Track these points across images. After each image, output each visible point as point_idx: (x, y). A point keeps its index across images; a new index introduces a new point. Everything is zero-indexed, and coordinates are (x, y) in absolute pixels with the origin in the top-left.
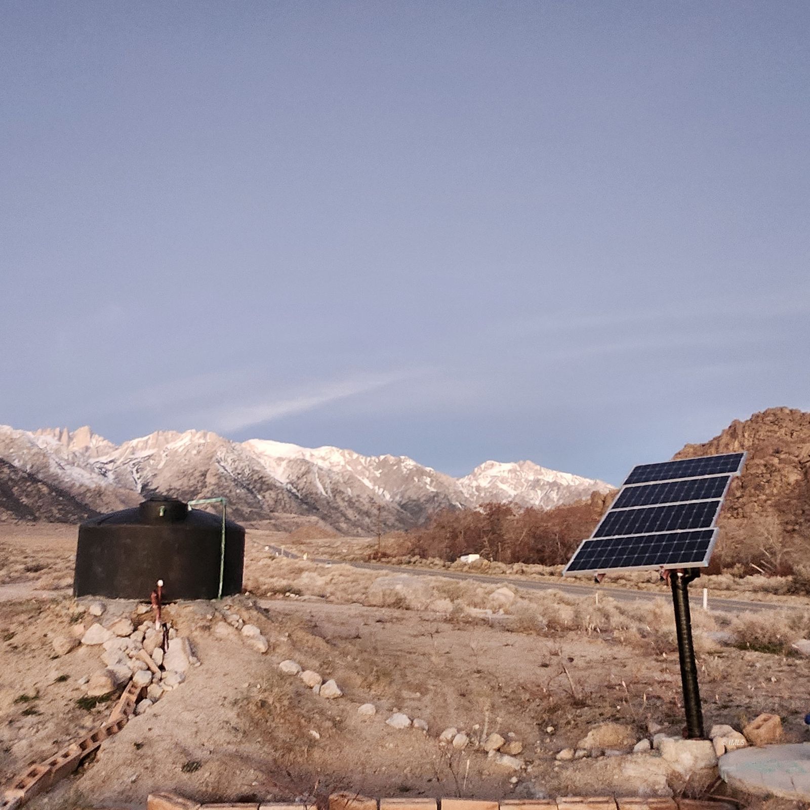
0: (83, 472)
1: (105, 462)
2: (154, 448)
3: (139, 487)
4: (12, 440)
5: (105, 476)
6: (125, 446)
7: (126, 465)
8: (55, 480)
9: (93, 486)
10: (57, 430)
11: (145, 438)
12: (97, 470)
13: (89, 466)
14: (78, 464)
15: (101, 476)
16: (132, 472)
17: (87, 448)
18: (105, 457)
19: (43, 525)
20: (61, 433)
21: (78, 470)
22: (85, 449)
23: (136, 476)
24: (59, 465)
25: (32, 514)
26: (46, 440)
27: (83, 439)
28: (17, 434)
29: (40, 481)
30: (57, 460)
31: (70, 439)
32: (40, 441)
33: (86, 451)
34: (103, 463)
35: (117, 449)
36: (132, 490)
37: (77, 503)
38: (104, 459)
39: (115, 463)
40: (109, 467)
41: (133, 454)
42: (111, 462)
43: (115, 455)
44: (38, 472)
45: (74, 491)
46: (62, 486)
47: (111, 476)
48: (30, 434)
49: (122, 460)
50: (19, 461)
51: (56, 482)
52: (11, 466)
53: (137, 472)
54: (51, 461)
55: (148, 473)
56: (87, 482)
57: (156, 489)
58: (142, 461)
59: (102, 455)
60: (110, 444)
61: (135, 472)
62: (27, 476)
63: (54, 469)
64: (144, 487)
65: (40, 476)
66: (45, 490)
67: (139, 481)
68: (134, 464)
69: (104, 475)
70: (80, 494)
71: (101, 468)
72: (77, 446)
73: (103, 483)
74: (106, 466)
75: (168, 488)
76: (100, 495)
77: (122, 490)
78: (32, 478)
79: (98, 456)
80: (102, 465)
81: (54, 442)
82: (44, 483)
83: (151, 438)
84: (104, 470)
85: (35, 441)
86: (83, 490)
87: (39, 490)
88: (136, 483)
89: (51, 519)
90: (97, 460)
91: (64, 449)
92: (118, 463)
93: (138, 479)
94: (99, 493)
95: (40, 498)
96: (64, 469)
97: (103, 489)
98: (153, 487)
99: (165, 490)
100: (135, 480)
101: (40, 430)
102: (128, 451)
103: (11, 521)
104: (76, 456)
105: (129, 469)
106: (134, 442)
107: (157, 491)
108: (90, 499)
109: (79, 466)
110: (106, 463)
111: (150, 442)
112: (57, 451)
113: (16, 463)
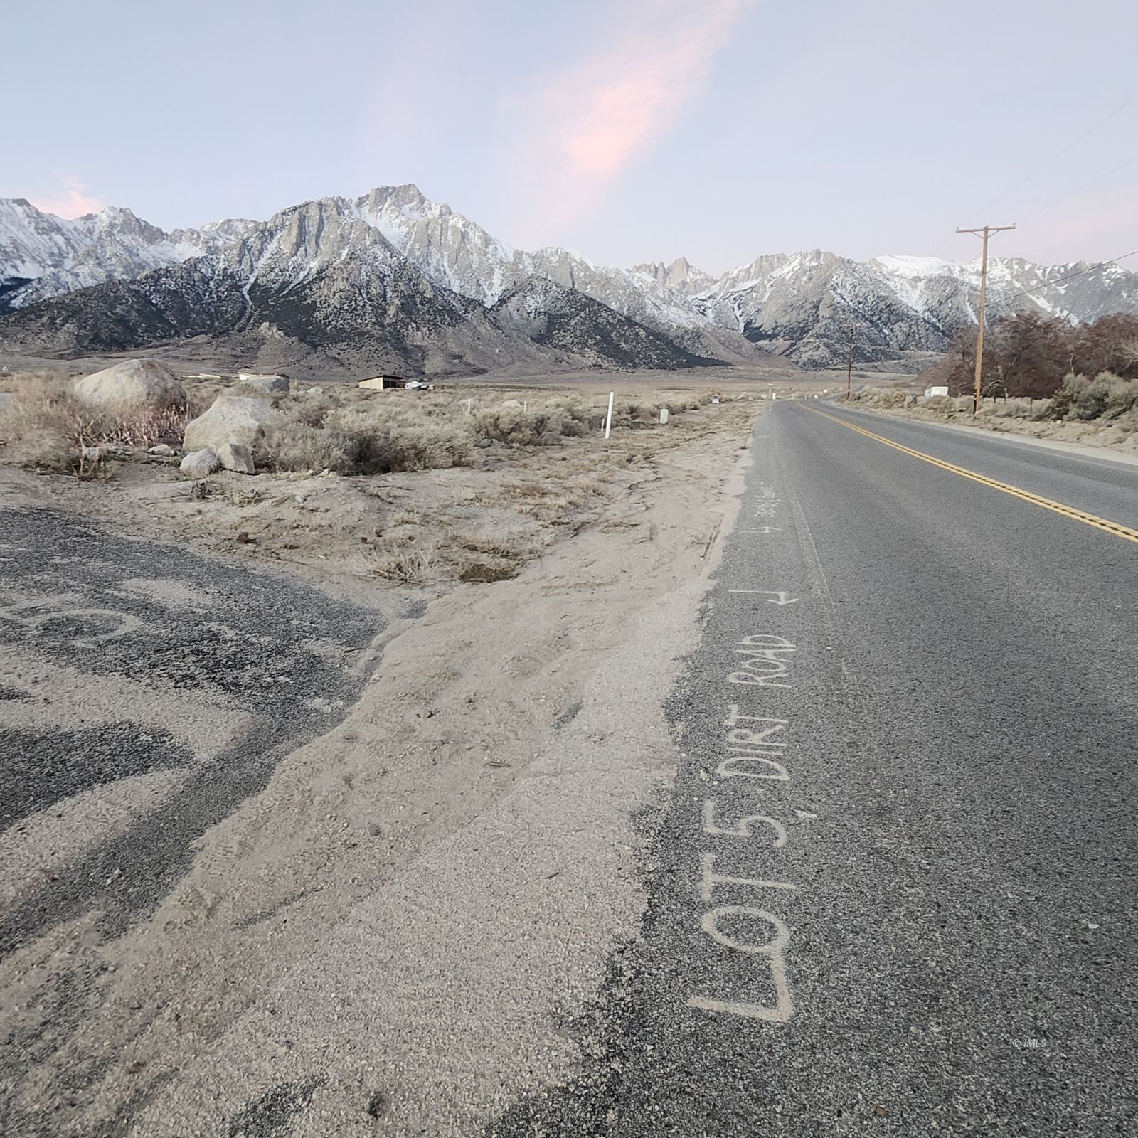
0: (680, 312)
1: (704, 298)
2: (757, 278)
3: (742, 326)
4: (608, 280)
5: (705, 315)
7: (726, 301)
8: (652, 322)
9: (691, 327)
10: (652, 265)
11: (749, 265)
12: (695, 309)
13: (686, 304)
14: (675, 302)
15: (700, 316)
16: (733, 309)
17: (684, 283)
18: (704, 293)
19: (642, 372)
20: (656, 268)
21: (674, 309)
22: (681, 285)
23: (738, 313)
24: (655, 305)
25: (632, 360)
26: (641, 277)
27: (678, 273)
28: (611, 273)
29: (638, 324)
30: (653, 299)
31: (666, 274)
32: (635, 279)
33: (684, 287)
34: (701, 300)
35: (715, 282)
36: (733, 329)
37: (674, 346)
38: (702, 295)
39: (714, 299)
40: (708, 304)
41: (734, 286)
42: (709, 298)
43: (714, 289)
44: (635, 314)
45: (672, 334)
46: (662, 329)
47: (710, 313)
48: (624, 271)
49: (721, 295)
50: (616, 304)
51: (653, 325)
52: (609, 310)
53: (739, 309)
54: (646, 300)
55: (751, 308)
56: (685, 323)
57: (761, 327)
58: (744, 294)
59: (701, 291)
60: (708, 277)
61: (736, 308)
62: (624, 319)
63: (650, 310)
64: (747, 325)
65: (637, 319)
66: (642, 333)
67: (740, 319)
68: (734, 299)
69: (703, 313)
70: (678, 337)
71: (699, 306)
72: (674, 281)
73: (702, 322)
74: (705, 303)
75: (774, 325)
76: (699, 337)
77: (722, 331)
78: (629, 321)
79: (696, 293)
80: (701, 302)
81: (649, 279)
82: (641, 326)
83: (755, 265)
84: (703, 308)
85: (631, 279)
86: (680, 332)
87: (637, 334)
88: (738, 321)
89: (651, 366)
90: (695, 297)
91: (660, 287)
92: (718, 298)
93: (741, 316)
94: (697, 335)
95: (638, 343)
96: (660, 309)
97: (701, 330)
98: (757, 325)
99: (770, 328)
100: (736, 317)
102: (728, 283)
103: (612, 368)
104: (672, 293)
105: (730, 305)
106: (736, 272)
107: (761, 329)
108: (689, 342)
109: (676, 305)
110: (704, 300)
111: (752, 270)
112: (653, 289)
113: (614, 306)
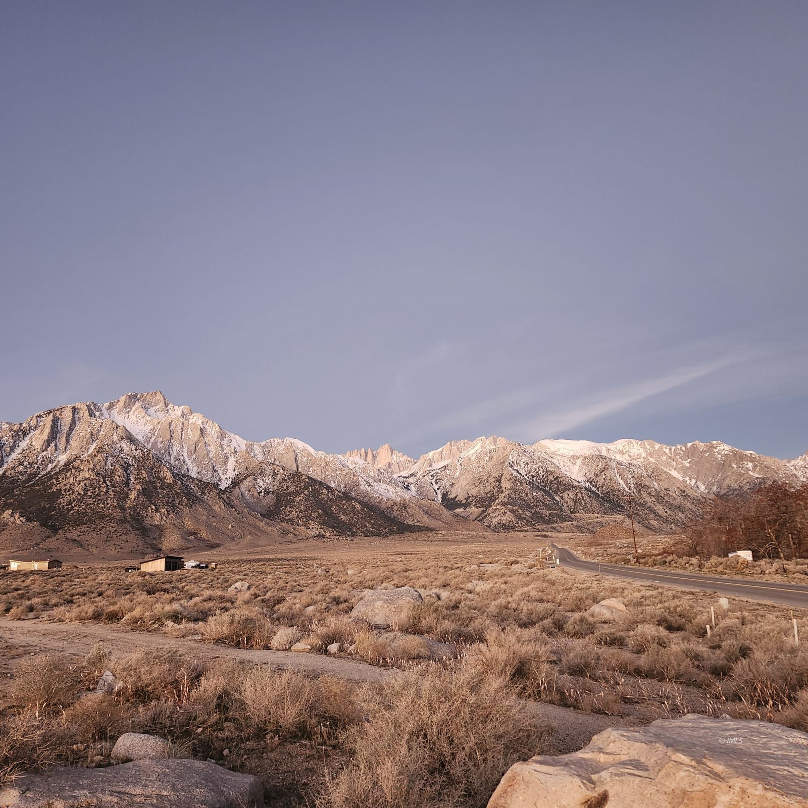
0: (388, 487)
1: (407, 475)
2: (449, 458)
3: (440, 497)
4: (327, 464)
5: (409, 489)
6: (422, 460)
7: (425, 477)
8: (365, 497)
9: (398, 499)
10: (363, 450)
11: (441, 449)
12: (400, 485)
13: (393, 481)
14: (384, 479)
15: (405, 490)
16: (432, 484)
17: (390, 464)
18: (406, 471)
19: (361, 540)
20: (366, 453)
21: (384, 486)
22: (387, 466)
23: (435, 487)
24: (367, 482)
25: (350, 530)
26: (354, 460)
27: (385, 456)
28: (330, 458)
29: (354, 499)
30: (365, 478)
31: (375, 457)
32: (350, 462)
33: (389, 468)
34: (405, 477)
35: (415, 463)
36: (433, 500)
37: (386, 516)
38: (405, 474)
39: (416, 476)
40: (411, 480)
41: (430, 466)
42: (412, 475)
43: (414, 468)
44: (351, 490)
45: (383, 505)
46: (373, 502)
47: (412, 487)
48: (340, 456)
49: (421, 473)
50: (334, 482)
51: (366, 499)
52: (329, 488)
53: (437, 483)
54: (360, 479)
55: (446, 483)
56: (393, 496)
57: (456, 497)
58: (439, 472)
59: (404, 470)
60: (409, 459)
61: (434, 483)
62: (341, 495)
63: (363, 487)
64: (445, 496)
65: (353, 494)
66: (358, 506)
67: (438, 492)
68: (432, 476)
69: (407, 488)
70: (388, 508)
71: (404, 483)
72: (381, 463)
73: (407, 496)
74: (408, 479)
75: (466, 496)
76: (405, 508)
77: (424, 502)
78: (346, 496)
79: (400, 472)
80: (405, 479)
81: (361, 462)
82: (356, 500)
83: (445, 448)
84: (406, 484)
85: (345, 462)
86: (390, 504)
87: (353, 507)
88: (436, 493)
89: (367, 534)
90: (400, 475)
91: (370, 467)
92: (418, 475)
93: (438, 489)
94: (404, 506)
95: (354, 514)
96: (372, 486)
97: (407, 502)
98: (452, 496)
99: (463, 498)
100: (435, 490)
101: (348, 452)
102: (425, 463)
103: (333, 537)
104: (381, 472)
105: (429, 481)
106: (431, 454)
107: (456, 500)
108: (398, 512)
109: (384, 482)
110: (408, 477)
111: (444, 453)
112: (364, 470)
113: (332, 485)
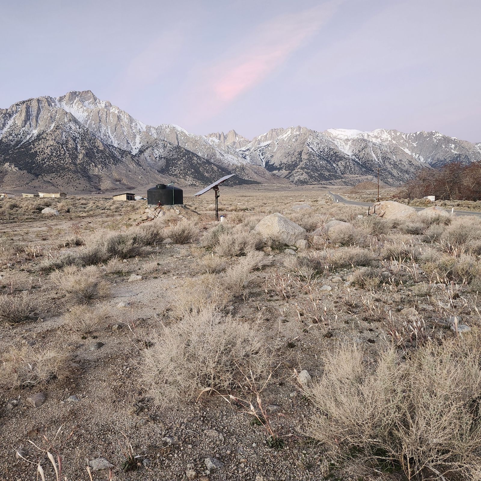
0: (233, 157)
1: (244, 150)
2: (270, 140)
3: (264, 163)
4: (196, 141)
5: (245, 158)
6: (254, 140)
7: (256, 151)
8: (220, 162)
9: (239, 165)
10: (218, 133)
11: (266, 134)
12: (240, 155)
13: (236, 153)
14: (231, 152)
15: (243, 159)
16: (260, 155)
17: (234, 143)
21: (230, 156)
23: (262, 157)
24: (221, 154)
25: (210, 182)
26: (213, 140)
27: (231, 138)
28: (198, 138)
29: (213, 163)
30: (219, 151)
31: (225, 138)
32: (210, 141)
33: (234, 145)
35: (250, 142)
36: (260, 166)
38: (244, 149)
39: (250, 150)
40: (247, 153)
41: (259, 144)
42: (248, 150)
43: (249, 146)
44: (211, 158)
45: (230, 168)
46: (224, 166)
47: (248, 157)
48: (204, 137)
49: (253, 149)
50: (201, 153)
51: (220, 164)
52: (197, 156)
53: (263, 155)
54: (216, 151)
55: (268, 155)
56: (236, 163)
57: (274, 164)
58: (264, 148)
59: (243, 147)
60: (246, 139)
61: (261, 155)
62: (205, 161)
63: (218, 156)
64: (267, 163)
65: (212, 161)
66: (215, 168)
67: (263, 160)
68: (260, 150)
70: (233, 170)
71: (242, 154)
72: (229, 142)
73: (244, 162)
74: (245, 152)
75: (280, 163)
76: (243, 170)
77: (254, 166)
78: (208, 162)
79: (241, 147)
80: (243, 152)
81: (217, 141)
82: (214, 164)
83: (269, 133)
84: (244, 155)
85: (207, 140)
86: (234, 167)
87: (212, 169)
90: (240, 150)
91: (222, 144)
93: (263, 159)
94: (243, 168)
95: (213, 173)
96: (223, 156)
97: (245, 166)
98: (272, 163)
99: (278, 165)
100: (261, 159)
101: (209, 134)
102: (256, 143)
103: (201, 186)
104: (229, 148)
105: (258, 153)
106: (260, 137)
107: (274, 165)
108: (239, 172)
109: (231, 154)
110: (245, 151)
111: (268, 136)
112: (219, 146)
